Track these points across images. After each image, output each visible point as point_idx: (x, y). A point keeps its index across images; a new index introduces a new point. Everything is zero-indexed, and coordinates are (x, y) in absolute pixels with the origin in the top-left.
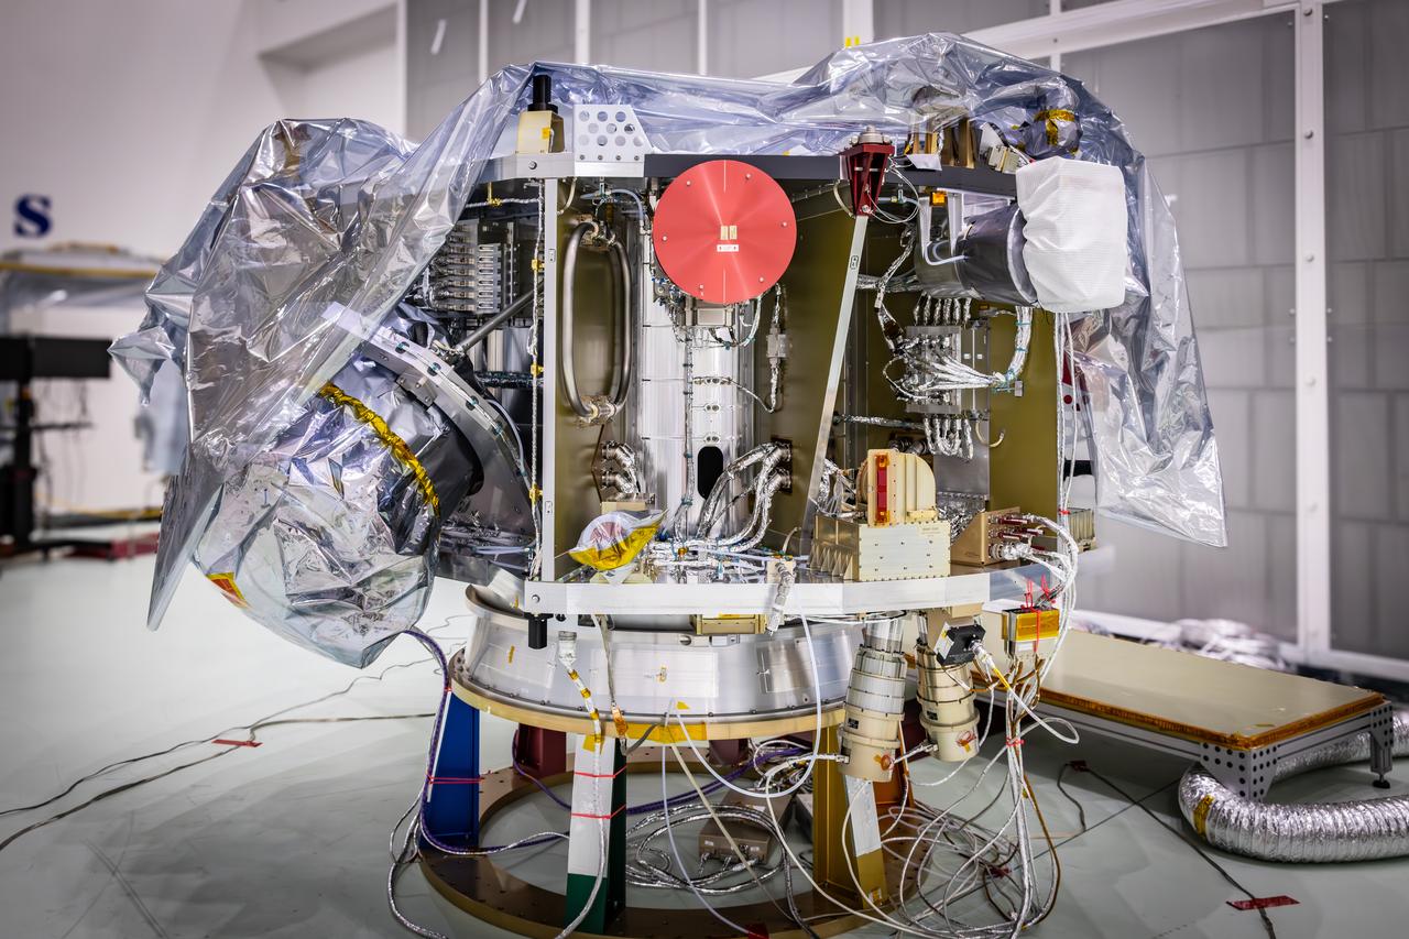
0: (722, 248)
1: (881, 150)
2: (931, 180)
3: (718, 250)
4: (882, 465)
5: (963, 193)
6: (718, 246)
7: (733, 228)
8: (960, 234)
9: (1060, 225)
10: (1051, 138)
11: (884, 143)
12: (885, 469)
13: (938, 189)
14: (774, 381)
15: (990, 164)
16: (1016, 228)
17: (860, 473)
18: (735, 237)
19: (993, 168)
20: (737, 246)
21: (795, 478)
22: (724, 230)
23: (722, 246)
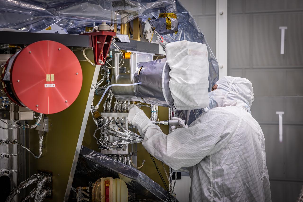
0: (47, 86)
1: (110, 34)
2: (125, 47)
3: (45, 87)
4: (107, 185)
5: (137, 52)
6: (45, 85)
7: (52, 75)
8: (135, 72)
9: (188, 72)
10: (168, 26)
11: (111, 31)
12: (108, 187)
13: (128, 51)
14: (41, 142)
15: (147, 38)
16: (165, 72)
17: (93, 189)
18: (53, 79)
19: (147, 40)
20: (54, 85)
21: (54, 190)
22: (48, 76)
23: (47, 85)
